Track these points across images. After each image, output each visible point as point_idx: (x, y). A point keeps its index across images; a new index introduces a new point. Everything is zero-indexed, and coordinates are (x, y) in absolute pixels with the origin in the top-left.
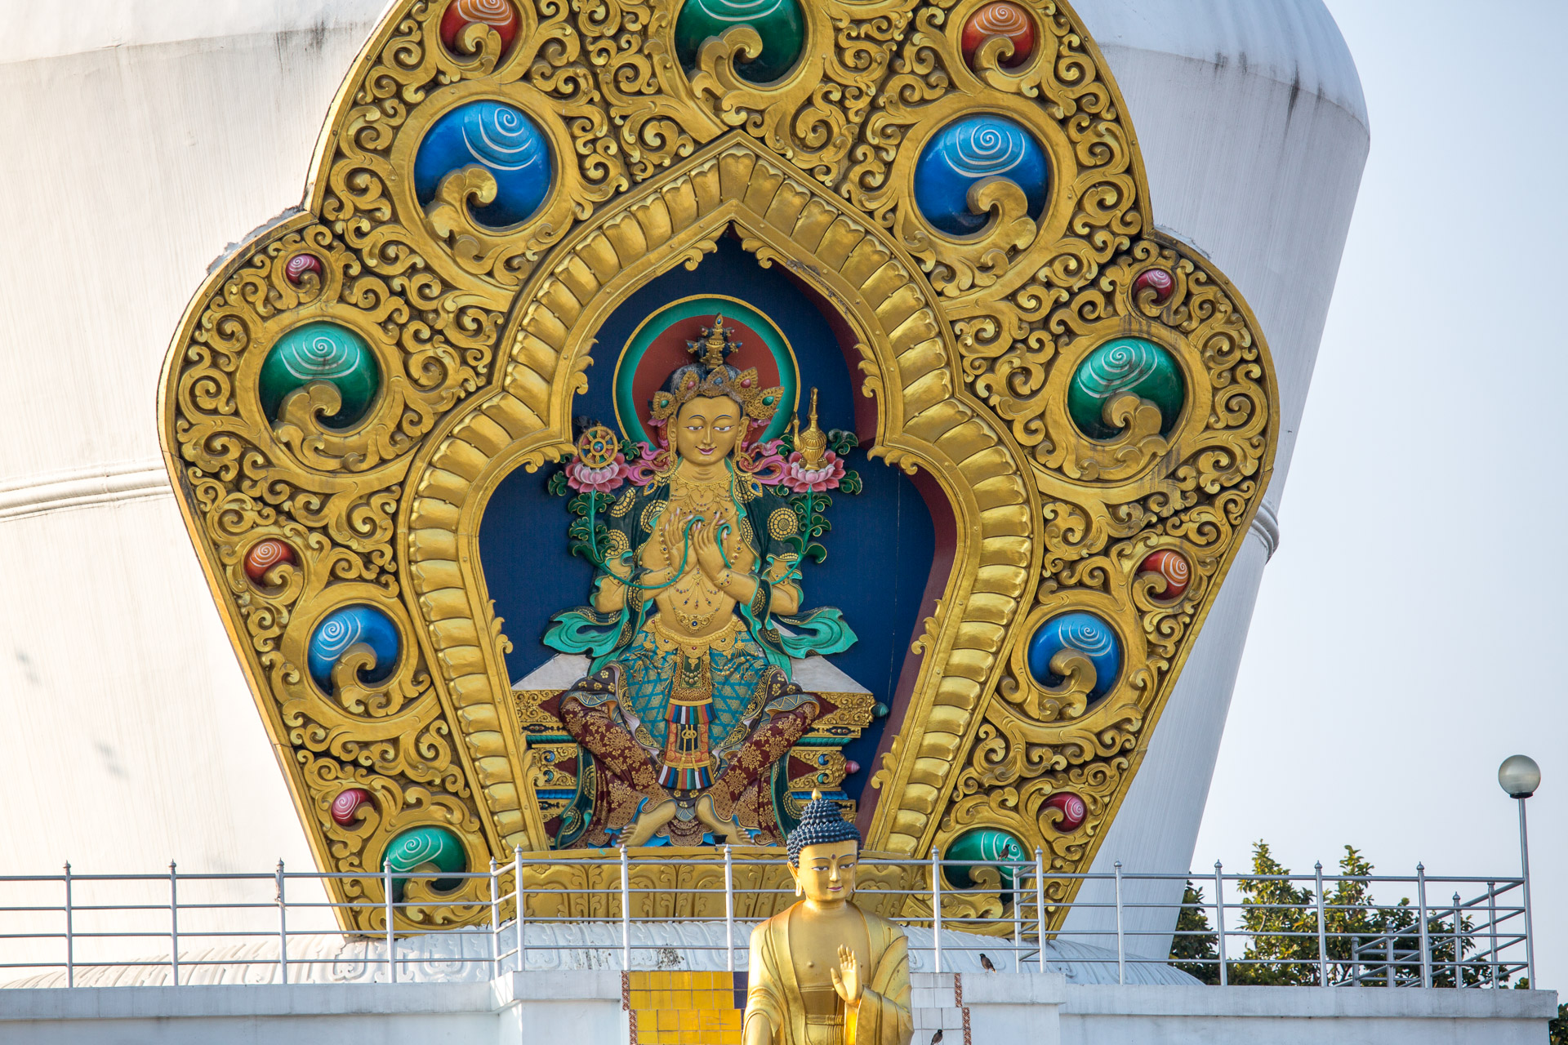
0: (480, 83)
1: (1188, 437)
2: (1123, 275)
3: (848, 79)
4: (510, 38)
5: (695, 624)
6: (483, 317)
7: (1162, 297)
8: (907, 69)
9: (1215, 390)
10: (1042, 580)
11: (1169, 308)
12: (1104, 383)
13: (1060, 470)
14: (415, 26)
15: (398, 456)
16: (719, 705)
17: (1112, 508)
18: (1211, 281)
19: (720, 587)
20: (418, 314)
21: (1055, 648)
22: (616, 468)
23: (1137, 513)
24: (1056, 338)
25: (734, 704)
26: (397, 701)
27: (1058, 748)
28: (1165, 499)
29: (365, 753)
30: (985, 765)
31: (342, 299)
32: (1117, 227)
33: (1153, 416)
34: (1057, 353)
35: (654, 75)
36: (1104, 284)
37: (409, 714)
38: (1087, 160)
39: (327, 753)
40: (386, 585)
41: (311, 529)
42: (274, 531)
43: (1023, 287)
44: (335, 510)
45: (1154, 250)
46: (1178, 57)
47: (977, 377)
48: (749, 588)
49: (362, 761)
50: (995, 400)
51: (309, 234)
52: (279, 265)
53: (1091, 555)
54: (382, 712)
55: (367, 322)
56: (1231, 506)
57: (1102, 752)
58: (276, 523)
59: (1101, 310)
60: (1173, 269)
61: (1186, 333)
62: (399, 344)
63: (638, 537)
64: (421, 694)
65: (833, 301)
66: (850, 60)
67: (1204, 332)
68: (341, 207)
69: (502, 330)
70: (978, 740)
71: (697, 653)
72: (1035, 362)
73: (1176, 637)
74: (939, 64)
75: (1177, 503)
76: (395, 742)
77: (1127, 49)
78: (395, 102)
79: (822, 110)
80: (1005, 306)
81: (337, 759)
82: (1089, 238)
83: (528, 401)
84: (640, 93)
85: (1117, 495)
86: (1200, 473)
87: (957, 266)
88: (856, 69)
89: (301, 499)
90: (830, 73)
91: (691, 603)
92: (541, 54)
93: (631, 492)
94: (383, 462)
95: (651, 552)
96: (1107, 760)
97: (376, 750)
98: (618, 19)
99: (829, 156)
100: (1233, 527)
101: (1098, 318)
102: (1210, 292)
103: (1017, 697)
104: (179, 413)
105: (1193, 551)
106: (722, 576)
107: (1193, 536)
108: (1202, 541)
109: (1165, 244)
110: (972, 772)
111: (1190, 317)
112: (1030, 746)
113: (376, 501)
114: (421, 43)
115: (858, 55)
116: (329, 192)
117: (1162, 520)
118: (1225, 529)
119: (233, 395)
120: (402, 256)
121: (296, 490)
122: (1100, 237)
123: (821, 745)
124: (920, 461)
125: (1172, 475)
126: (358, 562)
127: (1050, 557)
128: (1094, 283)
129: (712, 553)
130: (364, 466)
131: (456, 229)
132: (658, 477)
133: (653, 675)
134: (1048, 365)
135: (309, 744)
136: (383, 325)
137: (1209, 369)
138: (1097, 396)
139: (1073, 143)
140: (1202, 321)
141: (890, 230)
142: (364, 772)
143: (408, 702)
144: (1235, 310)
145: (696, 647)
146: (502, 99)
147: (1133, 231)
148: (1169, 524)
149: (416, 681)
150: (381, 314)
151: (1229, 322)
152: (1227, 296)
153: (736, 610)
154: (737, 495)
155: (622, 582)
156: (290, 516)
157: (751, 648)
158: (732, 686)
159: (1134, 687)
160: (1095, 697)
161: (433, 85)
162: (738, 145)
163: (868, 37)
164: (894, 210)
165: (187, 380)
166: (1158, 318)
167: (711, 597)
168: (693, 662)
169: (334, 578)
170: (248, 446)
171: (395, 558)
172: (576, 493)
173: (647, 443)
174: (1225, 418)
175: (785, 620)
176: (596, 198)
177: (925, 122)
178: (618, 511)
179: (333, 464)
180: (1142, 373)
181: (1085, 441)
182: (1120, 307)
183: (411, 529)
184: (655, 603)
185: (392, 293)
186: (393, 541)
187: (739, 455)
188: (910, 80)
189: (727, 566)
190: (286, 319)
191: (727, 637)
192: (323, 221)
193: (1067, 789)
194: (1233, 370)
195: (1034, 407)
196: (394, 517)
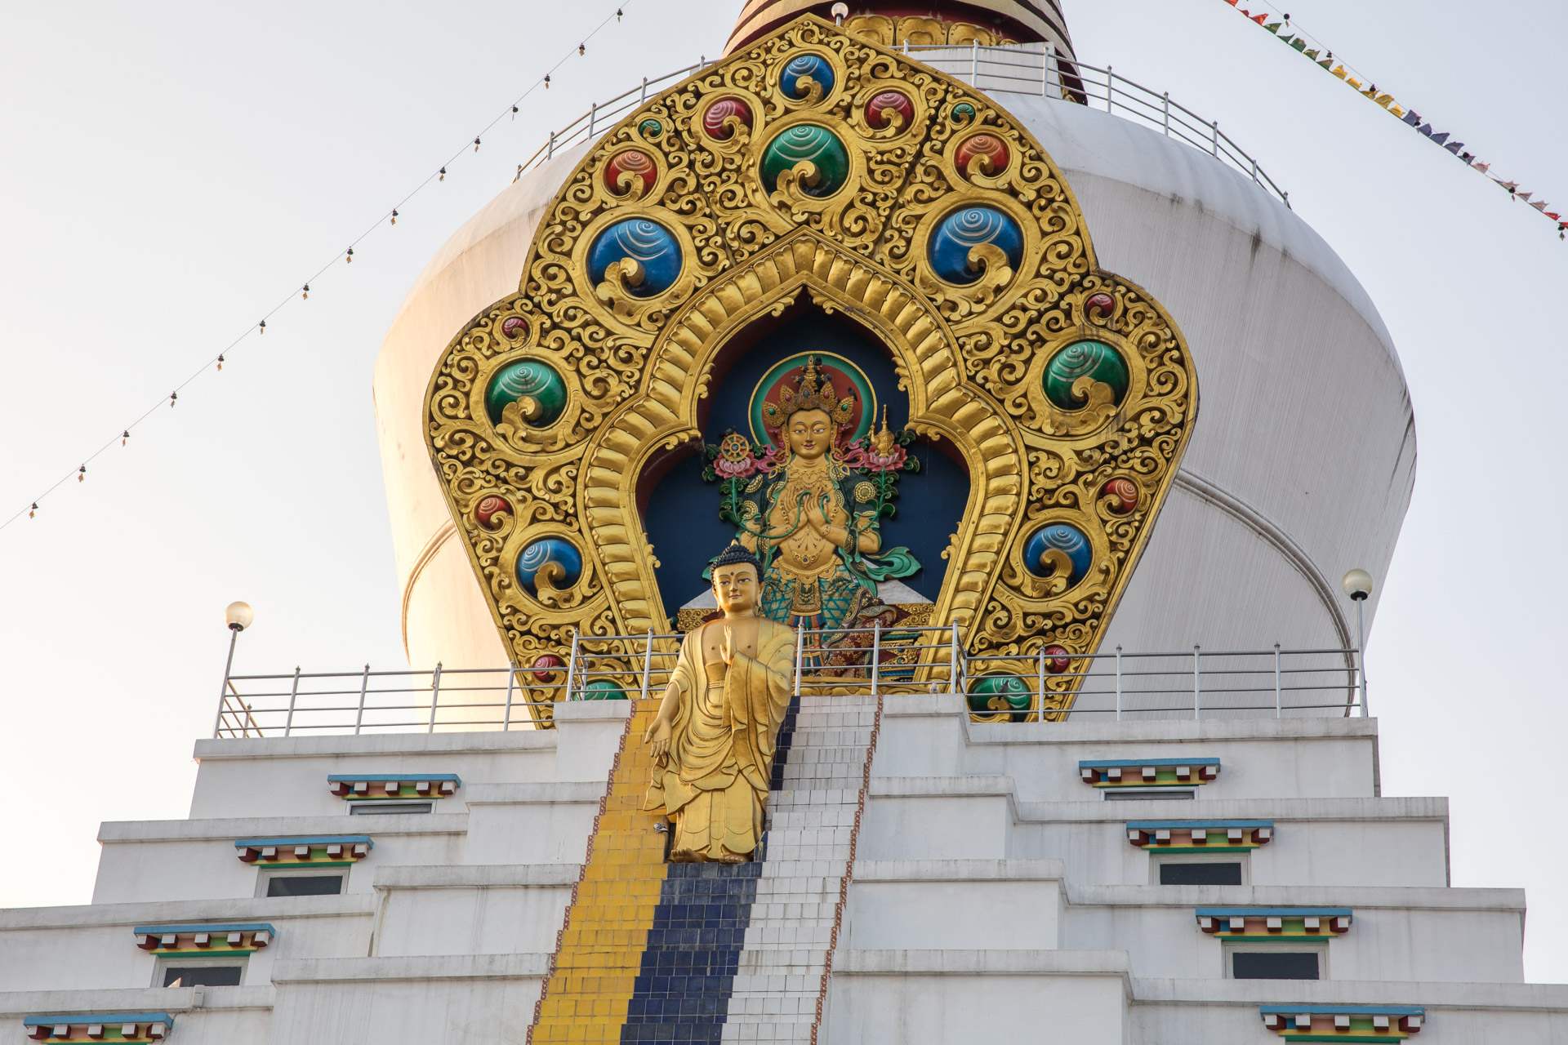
0: (629, 207)
1: (1132, 404)
2: (1078, 299)
3: (879, 189)
4: (650, 181)
5: (805, 560)
6: (633, 351)
7: (1106, 311)
8: (919, 179)
9: (1150, 371)
10: (1029, 502)
11: (1112, 319)
12: (1067, 370)
13: (1040, 430)
14: (587, 176)
15: (578, 442)
16: (827, 614)
17: (1079, 453)
18: (1139, 299)
19: (824, 536)
20: (589, 351)
21: (1041, 548)
22: (748, 461)
23: (1097, 455)
24: (1032, 343)
25: (836, 614)
26: (578, 598)
27: (1047, 616)
28: (1116, 444)
29: (555, 632)
30: (994, 629)
31: (539, 345)
32: (1071, 269)
33: (1107, 391)
34: (1033, 354)
35: (746, 195)
36: (1063, 305)
37: (587, 608)
38: (1048, 228)
39: (529, 632)
40: (570, 524)
41: (519, 489)
42: (495, 491)
43: (1007, 312)
44: (537, 477)
45: (1098, 282)
46: (1134, 186)
47: (977, 372)
48: (843, 535)
49: (553, 636)
50: (989, 386)
51: (517, 304)
52: (498, 325)
53: (1063, 485)
54: (567, 605)
55: (557, 359)
56: (1164, 445)
57: (1078, 616)
58: (496, 486)
59: (1062, 323)
60: (1113, 292)
61: (1126, 336)
62: (578, 371)
63: (764, 505)
64: (595, 594)
65: (877, 332)
66: (878, 177)
67: (1139, 332)
68: (538, 288)
69: (645, 357)
70: (987, 612)
71: (811, 580)
72: (1016, 360)
73: (1130, 536)
74: (940, 176)
75: (1125, 445)
76: (577, 625)
77: (1089, 174)
78: (574, 223)
79: (861, 209)
80: (994, 325)
81: (537, 636)
82: (1050, 277)
83: (666, 402)
84: (737, 207)
85: (1081, 445)
86: (1141, 426)
87: (958, 301)
88: (882, 183)
89: (513, 471)
90: (865, 185)
91: (803, 547)
92: (671, 188)
93: (760, 477)
94: (568, 445)
95: (775, 517)
96: (1083, 622)
97: (563, 630)
98: (721, 162)
99: (868, 239)
100: (1168, 460)
101: (1061, 329)
102: (1140, 307)
103: (1016, 582)
104: (432, 419)
105: (1139, 478)
106: (823, 529)
107: (1138, 467)
108: (1145, 470)
109: (1105, 277)
110: (984, 634)
111: (1127, 324)
112: (1026, 615)
113: (563, 471)
114: (591, 186)
115: (883, 173)
116: (531, 279)
117: (1115, 458)
118: (1162, 461)
119: (467, 407)
120: (579, 316)
121: (509, 465)
122: (1058, 276)
123: (899, 639)
124: (941, 431)
125: (1122, 429)
126: (550, 509)
127: (1035, 488)
128: (1056, 306)
129: (816, 514)
130: (556, 448)
131: (614, 297)
132: (778, 466)
133: (779, 596)
134: (1027, 362)
135: (516, 625)
136: (566, 359)
137: (1144, 357)
138: (1064, 380)
139: (1038, 219)
140: (1136, 326)
141: (912, 282)
142: (553, 643)
143: (585, 599)
144: (1159, 316)
145: (809, 577)
146: (644, 216)
147: (1083, 270)
148: (1120, 460)
149: (591, 585)
150: (565, 352)
151: (1156, 325)
152: (1152, 307)
153: (836, 552)
154: (833, 475)
155: (754, 534)
156: (505, 481)
157: (846, 575)
158: (834, 601)
159: (1101, 571)
160: (1073, 581)
161: (599, 211)
162: (804, 235)
163: (890, 162)
164: (914, 269)
165: (437, 398)
166: (1104, 327)
167: (816, 543)
168: (807, 587)
169: (534, 520)
170: (478, 438)
171: (575, 505)
172: (722, 479)
173: (770, 443)
174: (1157, 389)
175: (870, 557)
176: (710, 274)
177: (932, 212)
178: (750, 489)
179: (534, 448)
180: (1094, 362)
181: (1057, 410)
182: (1076, 320)
183: (586, 487)
184: (779, 548)
185: (573, 339)
186: (574, 495)
187: (833, 450)
188: (921, 186)
189: (827, 522)
190: (502, 358)
191: (831, 570)
192: (527, 297)
193: (1056, 643)
194: (1161, 357)
195: (1020, 389)
196: (575, 479)
